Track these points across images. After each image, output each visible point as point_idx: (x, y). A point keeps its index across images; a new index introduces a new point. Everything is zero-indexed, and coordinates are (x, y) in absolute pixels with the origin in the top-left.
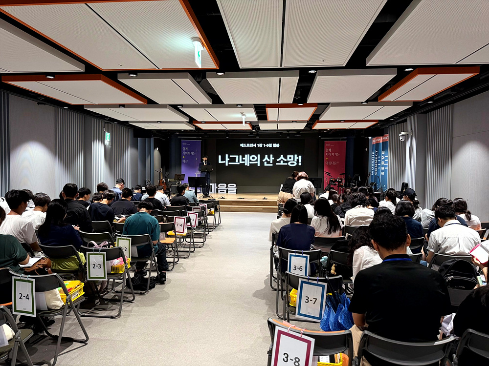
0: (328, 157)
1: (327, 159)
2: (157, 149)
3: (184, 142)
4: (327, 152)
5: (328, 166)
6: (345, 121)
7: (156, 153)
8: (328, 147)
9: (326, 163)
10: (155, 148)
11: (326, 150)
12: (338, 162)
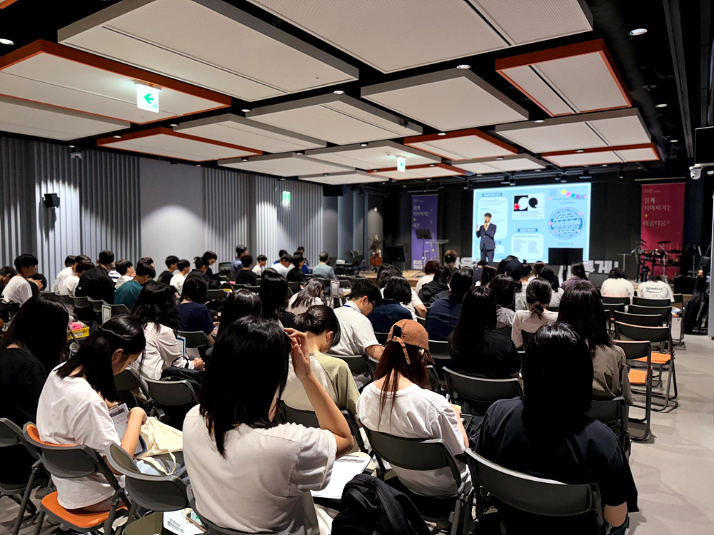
0: (649, 213)
1: (646, 216)
2: (376, 210)
3: (415, 198)
4: (647, 205)
5: (648, 228)
6: (586, 151)
7: (374, 215)
8: (649, 196)
9: (645, 223)
10: (371, 208)
11: (646, 200)
12: (668, 222)
